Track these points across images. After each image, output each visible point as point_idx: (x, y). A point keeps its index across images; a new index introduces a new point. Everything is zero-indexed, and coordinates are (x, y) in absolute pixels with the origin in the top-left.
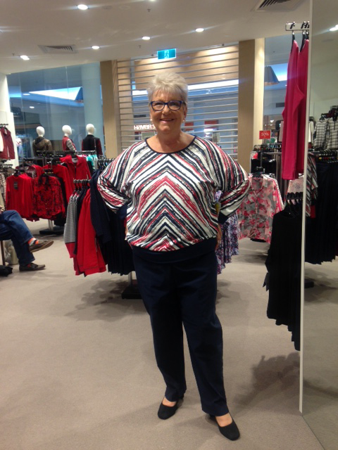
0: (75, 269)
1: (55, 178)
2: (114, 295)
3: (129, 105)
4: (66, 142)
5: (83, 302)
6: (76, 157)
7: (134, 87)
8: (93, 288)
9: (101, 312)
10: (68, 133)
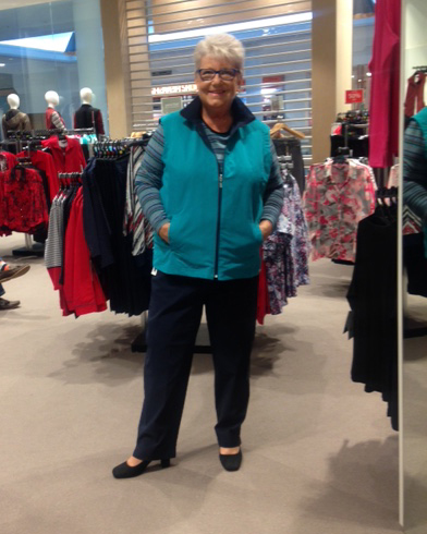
0: (62, 307)
1: (33, 170)
2: (120, 347)
3: (144, 57)
4: (51, 116)
5: (74, 357)
6: (65, 138)
7: (151, 30)
8: (89, 335)
9: (100, 371)
10: (54, 103)
